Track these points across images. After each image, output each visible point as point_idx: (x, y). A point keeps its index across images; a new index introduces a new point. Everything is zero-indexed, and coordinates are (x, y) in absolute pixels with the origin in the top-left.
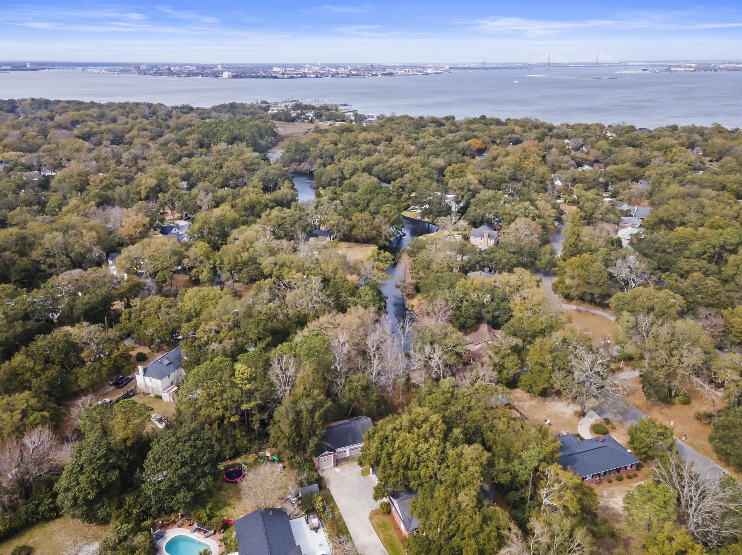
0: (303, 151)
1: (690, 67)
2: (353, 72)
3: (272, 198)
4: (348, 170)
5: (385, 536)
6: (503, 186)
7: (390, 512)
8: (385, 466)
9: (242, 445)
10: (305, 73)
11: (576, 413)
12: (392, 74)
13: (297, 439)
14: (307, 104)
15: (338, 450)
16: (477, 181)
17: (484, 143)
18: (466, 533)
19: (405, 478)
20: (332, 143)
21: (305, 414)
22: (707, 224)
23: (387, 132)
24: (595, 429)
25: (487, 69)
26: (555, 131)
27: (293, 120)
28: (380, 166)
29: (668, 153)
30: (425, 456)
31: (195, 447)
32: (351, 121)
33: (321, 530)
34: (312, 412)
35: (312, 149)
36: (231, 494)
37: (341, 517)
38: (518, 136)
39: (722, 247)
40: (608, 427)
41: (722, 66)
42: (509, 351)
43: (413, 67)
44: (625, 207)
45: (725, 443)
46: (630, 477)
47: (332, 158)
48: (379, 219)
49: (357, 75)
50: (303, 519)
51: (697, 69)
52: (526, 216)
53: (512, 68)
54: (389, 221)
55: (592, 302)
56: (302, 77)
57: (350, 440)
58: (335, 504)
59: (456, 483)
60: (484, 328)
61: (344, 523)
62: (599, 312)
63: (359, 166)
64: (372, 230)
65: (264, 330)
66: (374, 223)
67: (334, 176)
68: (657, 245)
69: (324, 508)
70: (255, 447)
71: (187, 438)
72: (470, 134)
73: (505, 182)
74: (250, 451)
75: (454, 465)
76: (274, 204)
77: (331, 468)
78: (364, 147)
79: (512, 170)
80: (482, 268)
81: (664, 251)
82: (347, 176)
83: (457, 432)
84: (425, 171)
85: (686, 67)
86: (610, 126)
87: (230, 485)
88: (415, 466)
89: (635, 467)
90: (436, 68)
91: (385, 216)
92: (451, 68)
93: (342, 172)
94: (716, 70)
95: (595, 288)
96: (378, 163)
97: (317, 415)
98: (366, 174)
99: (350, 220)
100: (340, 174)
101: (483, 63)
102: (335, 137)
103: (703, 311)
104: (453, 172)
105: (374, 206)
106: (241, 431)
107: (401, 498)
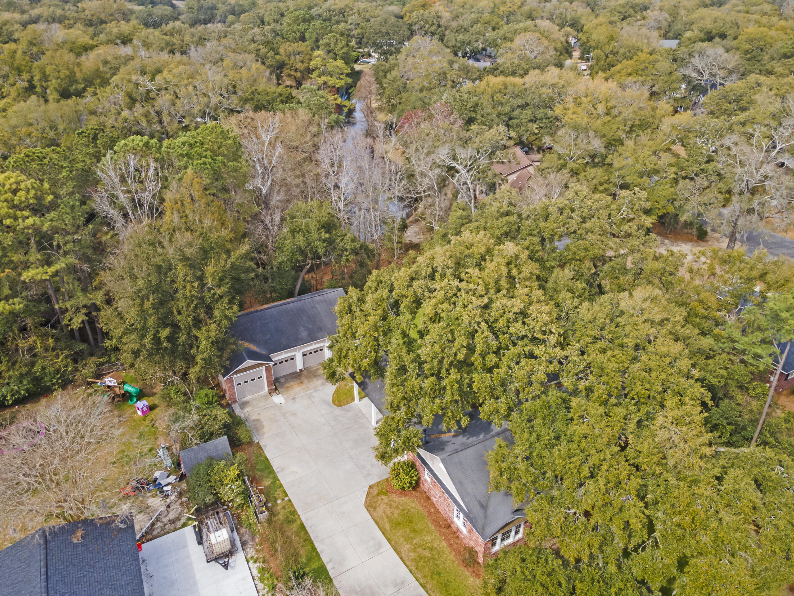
5: (413, 550)
7: (415, 485)
33: (239, 559)
37: (294, 512)
50: (189, 533)
57: (304, 334)
58: (276, 479)
77: (264, 397)
107: (449, 448)
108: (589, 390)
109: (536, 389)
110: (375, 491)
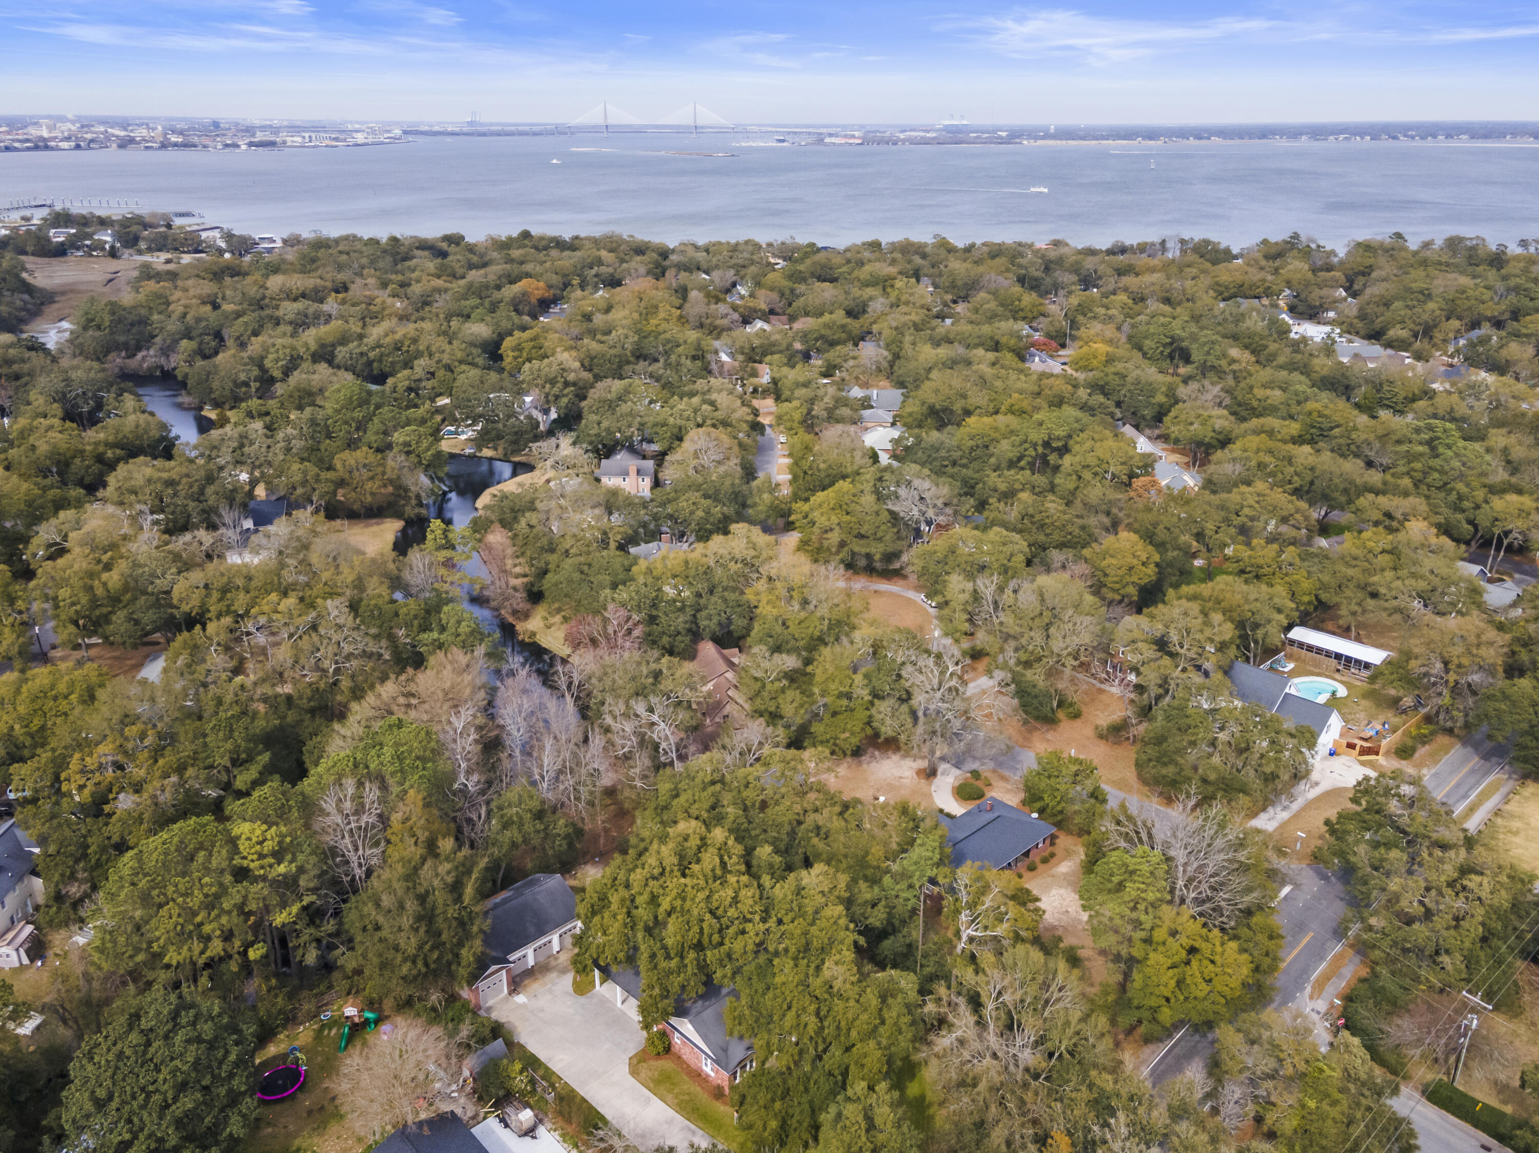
0: (132, 324)
1: (853, 137)
2: (174, 139)
3: (111, 439)
4: (277, 360)
5: (676, 1097)
6: (628, 369)
7: (668, 1049)
8: (653, 956)
9: (274, 1011)
10: (45, 140)
11: (920, 772)
12: (272, 144)
13: (435, 955)
14: (84, 212)
15: (513, 957)
16: (577, 365)
17: (550, 287)
18: (854, 1033)
19: (702, 967)
20: (204, 303)
21: (440, 897)
22: (1003, 408)
23: (330, 275)
24: (963, 792)
25: (484, 134)
26: (674, 258)
27: (60, 251)
28: (351, 346)
29: (889, 290)
30: (732, 912)
31: (199, 1040)
32: (221, 252)
33: (541, 1131)
34: (456, 888)
35: (156, 317)
36: (291, 1128)
37: (573, 1090)
38: (610, 270)
39: (1047, 444)
40: (979, 784)
41: (902, 136)
42: (785, 682)
43: (316, 128)
44: (857, 392)
45: (1165, 764)
46: (1045, 861)
47: (218, 336)
48: (395, 461)
49: (185, 145)
50: (492, 1122)
51: (865, 141)
52: (699, 426)
53: (535, 134)
54: (420, 463)
55: (870, 570)
56: (36, 148)
57: (532, 930)
58: (547, 1069)
59: (807, 948)
60: (708, 649)
61: (584, 1100)
62: (884, 586)
63: (302, 351)
64: (385, 486)
65: (248, 740)
66: (388, 470)
67: (243, 377)
68: (943, 453)
69: (532, 1082)
70: (307, 1006)
71: (170, 1026)
72: (515, 269)
73: (628, 362)
74: (295, 1018)
75: (791, 915)
76: (118, 451)
77: (506, 999)
78: (289, 309)
79: (636, 338)
80: (654, 535)
81: (954, 464)
82: (277, 374)
83: (764, 852)
84: (457, 350)
85: (846, 136)
86: (770, 245)
87: (278, 1108)
88: (716, 938)
89: (1048, 842)
90: (373, 131)
91: (408, 453)
92: (405, 132)
93: (261, 367)
94: (895, 144)
95: (873, 543)
96: (343, 340)
97: (469, 891)
98: (323, 367)
99: (330, 468)
100: (256, 372)
101: (471, 123)
102: (207, 288)
103: (1056, 556)
104: (518, 348)
105: (377, 433)
106: (267, 979)
107: (694, 1011)
108: (786, 950)
109: (750, 956)
110: (635, 1061)
